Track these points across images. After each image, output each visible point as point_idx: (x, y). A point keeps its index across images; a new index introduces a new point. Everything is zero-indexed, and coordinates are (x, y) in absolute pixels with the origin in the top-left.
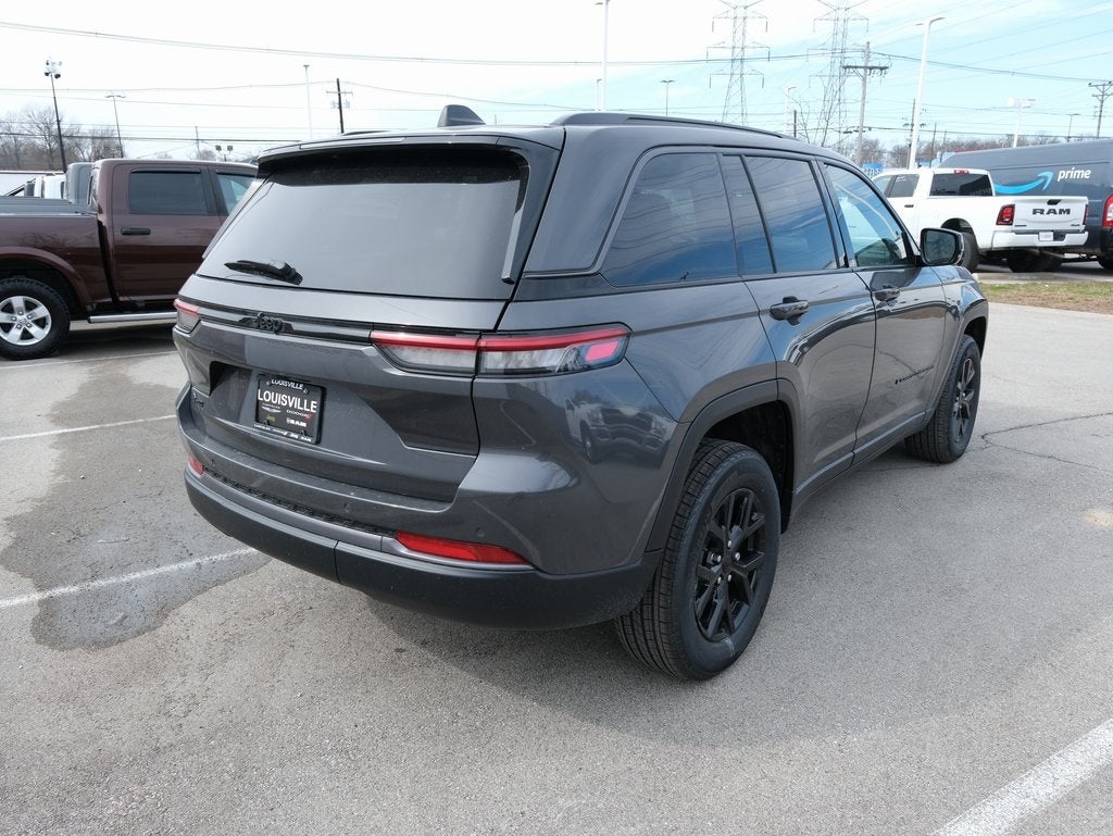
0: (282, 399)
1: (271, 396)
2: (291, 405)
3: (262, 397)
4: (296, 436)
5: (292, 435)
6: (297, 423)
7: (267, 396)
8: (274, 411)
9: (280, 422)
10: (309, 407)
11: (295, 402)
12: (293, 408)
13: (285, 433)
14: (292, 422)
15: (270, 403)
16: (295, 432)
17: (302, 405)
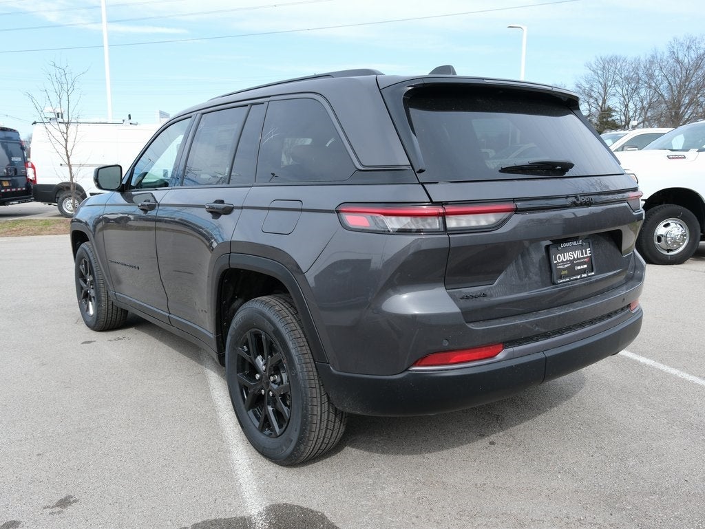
0: (569, 256)
1: (562, 257)
2: (576, 257)
3: (556, 260)
4: (585, 275)
5: (583, 276)
6: (582, 267)
7: (559, 257)
8: (566, 266)
9: (572, 271)
10: (586, 254)
11: (577, 254)
12: (578, 259)
13: (579, 277)
14: (579, 268)
15: (563, 261)
16: (585, 273)
17: (582, 254)
